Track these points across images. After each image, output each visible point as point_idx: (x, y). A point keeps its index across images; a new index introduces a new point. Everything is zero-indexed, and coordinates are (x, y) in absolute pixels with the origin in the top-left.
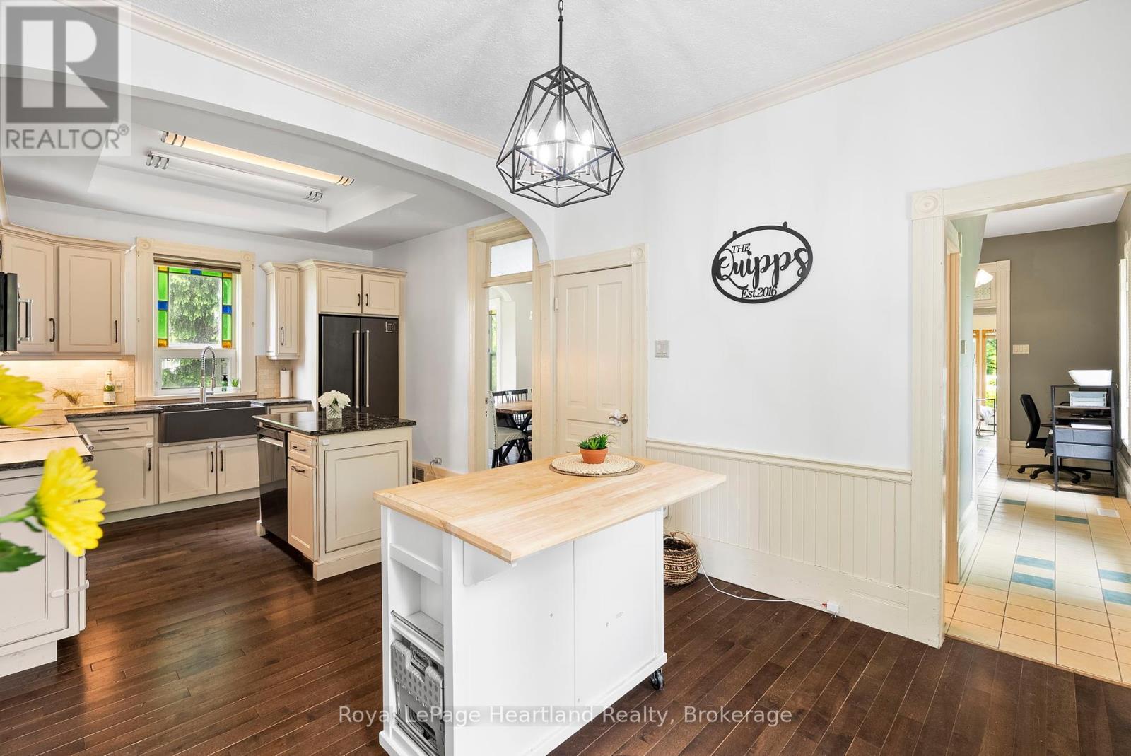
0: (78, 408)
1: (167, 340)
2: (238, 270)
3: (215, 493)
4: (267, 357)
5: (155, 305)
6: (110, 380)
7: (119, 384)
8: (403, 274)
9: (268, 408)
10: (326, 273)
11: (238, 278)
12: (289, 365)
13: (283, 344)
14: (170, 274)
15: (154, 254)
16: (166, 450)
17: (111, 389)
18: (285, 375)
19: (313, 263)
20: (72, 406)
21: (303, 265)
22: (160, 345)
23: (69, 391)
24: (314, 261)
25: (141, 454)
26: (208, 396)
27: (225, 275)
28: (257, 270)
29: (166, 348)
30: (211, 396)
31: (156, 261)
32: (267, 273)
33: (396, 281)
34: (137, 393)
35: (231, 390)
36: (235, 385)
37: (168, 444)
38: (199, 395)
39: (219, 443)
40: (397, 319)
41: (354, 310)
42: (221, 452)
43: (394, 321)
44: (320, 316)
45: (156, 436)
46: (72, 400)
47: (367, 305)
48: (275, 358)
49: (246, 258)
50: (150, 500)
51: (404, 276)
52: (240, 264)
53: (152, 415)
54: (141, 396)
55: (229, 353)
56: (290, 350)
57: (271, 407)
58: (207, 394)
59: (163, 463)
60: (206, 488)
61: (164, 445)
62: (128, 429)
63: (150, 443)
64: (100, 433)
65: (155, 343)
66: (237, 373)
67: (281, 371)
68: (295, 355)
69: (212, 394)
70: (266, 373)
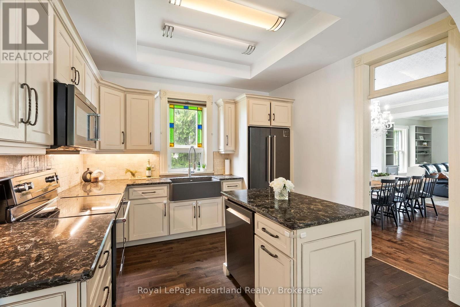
0: (135, 179)
1: (174, 143)
2: (205, 105)
3: (196, 230)
4: (219, 152)
5: (168, 125)
6: (149, 164)
7: (153, 166)
8: (292, 101)
9: (222, 181)
10: (252, 101)
11: (205, 109)
12: (229, 157)
13: (227, 145)
14: (175, 109)
15: (168, 98)
16: (173, 205)
17: (149, 169)
18: (227, 162)
19: (245, 95)
20: (133, 178)
21: (238, 99)
22: (170, 146)
23: (132, 170)
24: (246, 94)
25: (161, 206)
26: (192, 173)
27: (199, 109)
28: (214, 104)
29: (173, 147)
30: (193, 173)
31: (169, 102)
32: (218, 106)
33: (289, 105)
34: (160, 171)
35: (202, 170)
36: (204, 167)
37: (174, 202)
38: (187, 173)
39: (198, 201)
40: (288, 129)
41: (267, 124)
42: (199, 207)
43: (287, 130)
44: (249, 127)
45: (168, 197)
46: (133, 175)
47: (274, 120)
48: (223, 153)
49: (209, 99)
50: (166, 233)
51: (293, 102)
52: (206, 102)
53: (166, 185)
54: (162, 173)
55: (200, 150)
56: (231, 148)
57: (223, 181)
58: (192, 172)
59: (171, 212)
60: (192, 227)
61: (172, 202)
62: (155, 192)
63: (165, 201)
64: (143, 194)
65: (169, 145)
66: (205, 160)
67: (226, 160)
68: (233, 151)
69: (194, 172)
70: (218, 161)
